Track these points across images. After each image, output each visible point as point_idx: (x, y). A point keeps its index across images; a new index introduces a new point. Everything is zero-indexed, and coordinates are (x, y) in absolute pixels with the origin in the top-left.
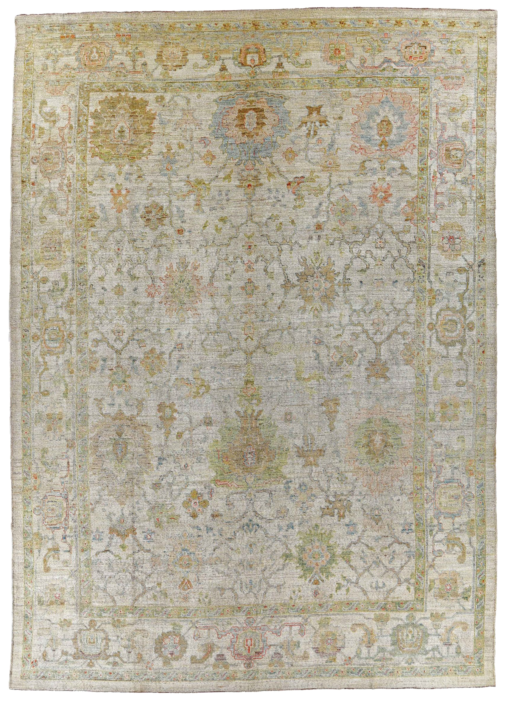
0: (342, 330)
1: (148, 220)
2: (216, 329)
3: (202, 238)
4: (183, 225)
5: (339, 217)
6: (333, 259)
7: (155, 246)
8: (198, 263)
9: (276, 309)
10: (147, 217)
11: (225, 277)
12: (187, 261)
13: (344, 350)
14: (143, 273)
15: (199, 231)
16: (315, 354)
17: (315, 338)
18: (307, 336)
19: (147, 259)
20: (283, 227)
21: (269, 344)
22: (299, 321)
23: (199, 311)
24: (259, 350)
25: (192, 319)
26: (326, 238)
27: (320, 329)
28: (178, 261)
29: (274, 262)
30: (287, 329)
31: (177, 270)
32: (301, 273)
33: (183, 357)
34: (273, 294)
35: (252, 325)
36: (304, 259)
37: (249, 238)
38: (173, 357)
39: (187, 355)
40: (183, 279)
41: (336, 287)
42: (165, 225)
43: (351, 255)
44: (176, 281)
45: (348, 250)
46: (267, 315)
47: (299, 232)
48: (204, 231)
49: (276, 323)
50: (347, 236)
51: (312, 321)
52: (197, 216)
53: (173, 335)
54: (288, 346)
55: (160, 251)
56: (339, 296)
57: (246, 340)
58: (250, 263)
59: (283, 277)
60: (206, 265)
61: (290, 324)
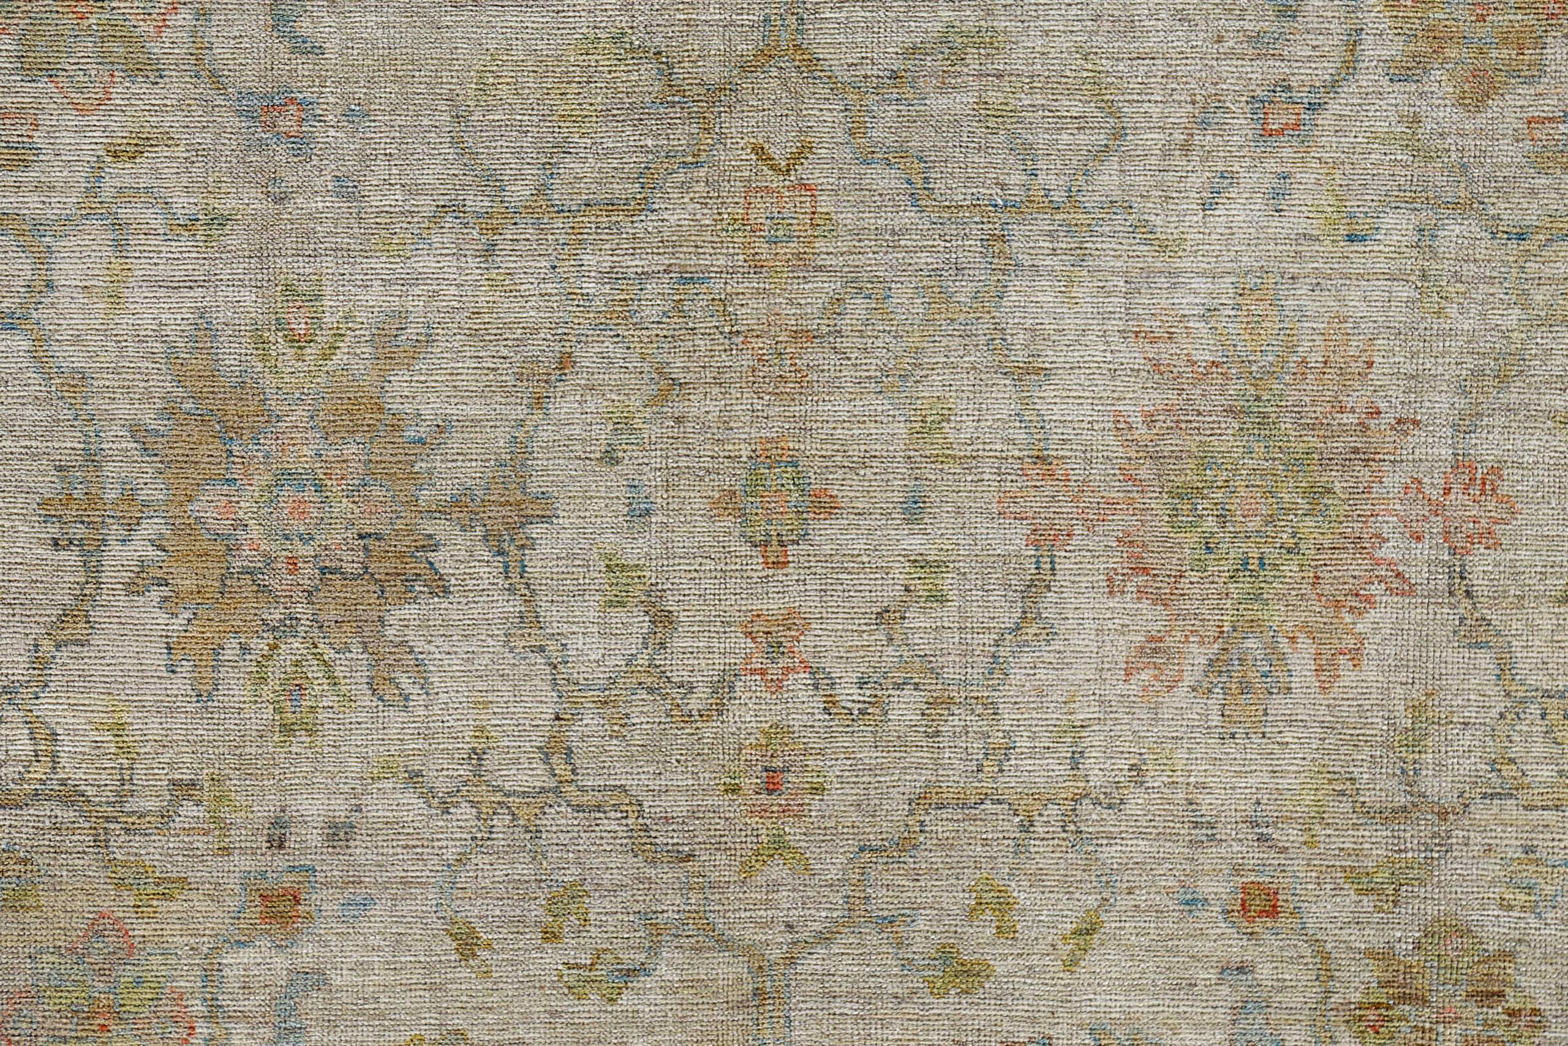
0: (107, 194)
1: (1488, 996)
2: (1017, 230)
3: (1110, 853)
4: (1237, 949)
5: (128, 974)
6: (180, 685)
7: (1443, 815)
8: (1134, 688)
9: (586, 357)
10: (1496, 1012)
11: (948, 582)
12: (1214, 703)
13: (88, 45)
14: (1533, 628)
15: (1124, 902)
16: (305, 26)
17: (300, 145)
18: (365, 159)
19: (1502, 729)
20: (536, 911)
21: (638, 115)
22: (425, 263)
23: (1132, 355)
24: (713, 73)
25: (1187, 302)
26: (225, 828)
27: (267, 206)
28: (1279, 705)
29: (600, 676)
30: (513, 214)
31: (1284, 645)
32: (407, 597)
33: (1255, 38)
34: (610, 458)
35: (764, 248)
36: (389, 692)
37: (779, 845)
38: (1333, 44)
39: (1231, 55)
40: (1245, 584)
41: (153, 492)
42: (1370, 954)
43: (47, 707)
44: (1290, 568)
45: (65, 748)
46: (650, 312)
47: (416, 870)
48: (1092, 901)
49: (589, 260)
50: (70, 841)
51: (328, 264)
52: (1140, 1005)
53: (1327, 201)
54: (504, 91)
55: (1409, 777)
56: (135, 430)
57: (804, 151)
58: (774, 671)
59: (535, 568)
60: (1081, 672)
61: (489, 251)
